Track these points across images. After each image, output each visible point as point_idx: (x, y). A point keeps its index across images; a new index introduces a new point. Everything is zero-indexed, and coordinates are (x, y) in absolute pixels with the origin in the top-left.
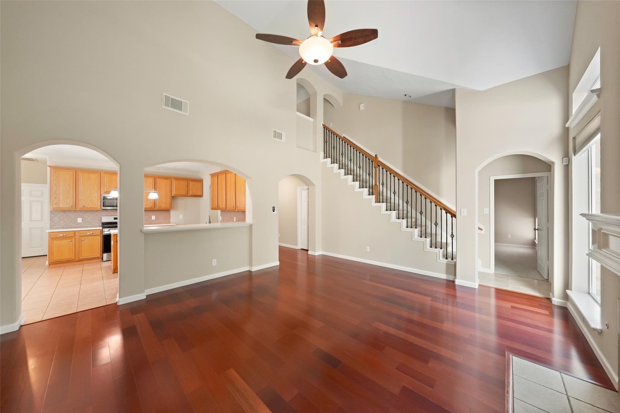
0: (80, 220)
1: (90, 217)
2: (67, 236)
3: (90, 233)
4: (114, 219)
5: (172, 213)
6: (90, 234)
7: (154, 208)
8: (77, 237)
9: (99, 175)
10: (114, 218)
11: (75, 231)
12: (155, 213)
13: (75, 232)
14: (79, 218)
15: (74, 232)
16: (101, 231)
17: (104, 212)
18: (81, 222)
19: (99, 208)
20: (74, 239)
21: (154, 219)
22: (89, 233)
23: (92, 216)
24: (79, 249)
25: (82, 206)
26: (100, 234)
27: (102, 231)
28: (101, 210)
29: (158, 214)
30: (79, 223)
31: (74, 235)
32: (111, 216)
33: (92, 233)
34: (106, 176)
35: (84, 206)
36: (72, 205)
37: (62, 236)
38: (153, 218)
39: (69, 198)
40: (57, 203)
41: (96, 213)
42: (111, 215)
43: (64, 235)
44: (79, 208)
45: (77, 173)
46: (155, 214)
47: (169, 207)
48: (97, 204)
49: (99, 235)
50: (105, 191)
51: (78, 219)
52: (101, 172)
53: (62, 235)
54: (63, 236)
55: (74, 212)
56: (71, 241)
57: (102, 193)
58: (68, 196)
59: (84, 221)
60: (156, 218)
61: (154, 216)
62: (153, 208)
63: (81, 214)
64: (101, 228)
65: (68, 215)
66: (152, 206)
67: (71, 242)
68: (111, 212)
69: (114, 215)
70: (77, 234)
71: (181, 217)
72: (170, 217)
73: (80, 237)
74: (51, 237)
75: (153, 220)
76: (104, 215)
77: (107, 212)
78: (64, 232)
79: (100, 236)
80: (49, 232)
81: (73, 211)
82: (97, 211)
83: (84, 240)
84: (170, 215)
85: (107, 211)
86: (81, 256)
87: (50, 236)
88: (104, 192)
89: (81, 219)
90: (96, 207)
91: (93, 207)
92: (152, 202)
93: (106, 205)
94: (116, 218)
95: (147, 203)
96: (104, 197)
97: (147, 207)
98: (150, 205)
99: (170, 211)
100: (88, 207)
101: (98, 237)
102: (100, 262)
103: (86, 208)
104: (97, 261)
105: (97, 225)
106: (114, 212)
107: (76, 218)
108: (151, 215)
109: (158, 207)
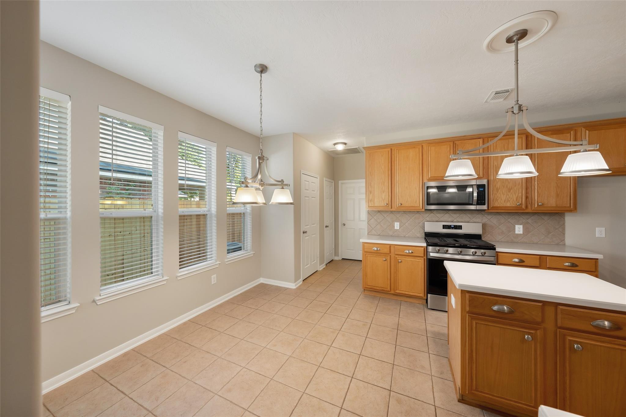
0: (397, 226)
1: (409, 222)
2: (381, 252)
3: (409, 250)
5: (570, 220)
6: (409, 253)
7: (527, 207)
8: (393, 255)
9: (421, 150)
10: (443, 226)
11: (390, 245)
12: (524, 219)
13: (390, 247)
14: (396, 223)
16: (424, 249)
17: (428, 216)
18: (398, 228)
19: (422, 208)
20: (389, 257)
21: (521, 232)
22: (407, 252)
23: (411, 221)
24: (395, 275)
25: (399, 204)
26: (423, 255)
27: (426, 252)
28: (424, 210)
29: (530, 221)
30: (397, 230)
31: (389, 250)
32: (437, 221)
33: (412, 252)
34: (430, 148)
35: (401, 204)
36: (388, 203)
37: (375, 250)
38: (519, 229)
39: (384, 192)
40: (372, 199)
41: (417, 215)
42: (437, 219)
43: (379, 249)
44: (396, 208)
45: (393, 153)
46: (524, 221)
47: (568, 205)
48: (418, 202)
49: (422, 257)
50: (430, 177)
52: (423, 144)
54: (377, 250)
55: (390, 213)
56: (386, 260)
57: (425, 181)
58: (383, 188)
59: (402, 228)
60: (526, 230)
61: (521, 226)
62: (523, 207)
63: (398, 216)
64: (425, 245)
65: (385, 218)
66: (521, 204)
67: (386, 262)
68: (438, 215)
69: (442, 219)
70: (392, 250)
71: (600, 232)
72: (564, 229)
73: (397, 256)
74: (366, 250)
75: (517, 234)
76: (428, 219)
77: (432, 214)
78: (378, 245)
79: (423, 259)
80: (363, 242)
82: (418, 212)
83: (401, 262)
84: (564, 224)
85: (432, 212)
86: (398, 289)
87: (364, 249)
88: (428, 178)
89: (399, 224)
90: (417, 205)
91: (414, 206)
92: (520, 195)
93: (431, 202)
94: (446, 225)
95: (508, 196)
96: (428, 188)
97: (508, 205)
98: (515, 200)
99: (564, 216)
100: (406, 206)
101: (421, 260)
102: (424, 308)
103: (404, 207)
104: (418, 305)
105: (418, 237)
106: (442, 215)
107: (394, 221)
108: (512, 223)
109: (536, 206)
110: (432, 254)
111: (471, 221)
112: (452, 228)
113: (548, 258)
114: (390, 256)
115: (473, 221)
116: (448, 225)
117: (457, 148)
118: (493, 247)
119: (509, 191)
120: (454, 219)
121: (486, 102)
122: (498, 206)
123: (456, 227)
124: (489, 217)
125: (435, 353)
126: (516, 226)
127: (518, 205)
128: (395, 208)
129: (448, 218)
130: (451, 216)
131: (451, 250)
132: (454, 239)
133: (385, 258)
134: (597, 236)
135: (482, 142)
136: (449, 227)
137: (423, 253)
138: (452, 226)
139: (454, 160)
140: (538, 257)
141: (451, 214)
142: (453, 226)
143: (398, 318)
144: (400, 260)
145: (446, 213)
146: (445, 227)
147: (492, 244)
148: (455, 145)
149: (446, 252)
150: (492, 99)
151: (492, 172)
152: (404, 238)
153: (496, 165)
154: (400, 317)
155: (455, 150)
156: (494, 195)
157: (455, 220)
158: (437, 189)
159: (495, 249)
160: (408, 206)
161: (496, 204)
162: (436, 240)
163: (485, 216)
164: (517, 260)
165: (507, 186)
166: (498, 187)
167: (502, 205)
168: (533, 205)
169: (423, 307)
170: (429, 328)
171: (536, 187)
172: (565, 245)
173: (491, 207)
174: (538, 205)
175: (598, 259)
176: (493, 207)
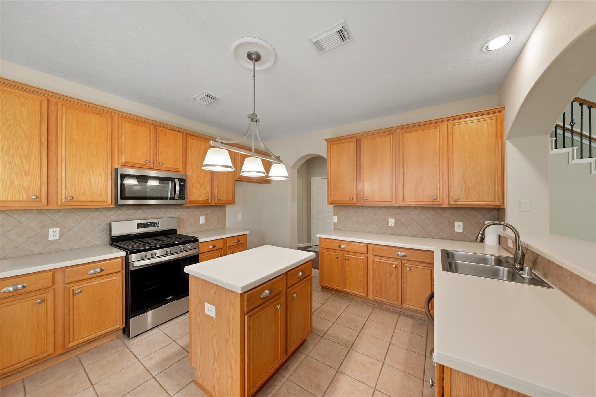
0: (54, 233)
1: (79, 225)
2: (27, 289)
3: (95, 269)
4: (138, 227)
5: (229, 209)
6: (95, 273)
7: (211, 201)
8: (59, 286)
9: (109, 121)
10: (138, 224)
11: (54, 271)
12: (205, 211)
13: (54, 274)
14: (53, 229)
15: (51, 273)
16: (122, 259)
17: (113, 214)
18: (58, 238)
19: (112, 204)
20: (52, 293)
21: (204, 223)
23: (84, 221)
24: (67, 319)
25: (66, 198)
26: (119, 270)
27: (125, 263)
28: (114, 206)
29: (208, 212)
30: (53, 242)
31: (51, 280)
32: (126, 220)
33: (102, 271)
34: (125, 124)
35: (72, 198)
36: (38, 195)
37: (9, 292)
38: (202, 220)
39: (27, 174)
42: (127, 217)
43: (20, 286)
44: (59, 203)
45: (53, 108)
47: (232, 200)
49: (118, 272)
50: (123, 161)
51: (50, 229)
52: (113, 115)
53: (11, 289)
54: (16, 289)
55: (37, 213)
56: (43, 301)
57: (116, 165)
58: (26, 167)
59: (65, 235)
60: (207, 220)
61: (204, 217)
62: (209, 201)
63: (56, 217)
65: (21, 222)
66: (209, 198)
67: (44, 304)
68: (129, 212)
69: (133, 217)
70: (59, 277)
71: (239, 216)
73: (69, 286)
75: (201, 224)
76: (114, 218)
77: (120, 212)
78: (19, 279)
79: (119, 275)
81: (37, 211)
82: (102, 209)
83: (80, 292)
84: (225, 214)
85: (120, 209)
86: (73, 339)
88: (121, 163)
89: (58, 230)
90: (102, 200)
91: (97, 200)
92: (208, 191)
93: (127, 194)
94: (141, 224)
95: (200, 192)
96: (124, 176)
97: (200, 199)
98: (205, 195)
99: (226, 207)
100: (83, 200)
101: (116, 278)
102: (123, 342)
103: (79, 202)
104: (111, 343)
105: (98, 246)
106: (134, 211)
107: (45, 228)
108: (198, 215)
109: (217, 200)
110: (137, 264)
111: (166, 216)
112: (149, 226)
113: (228, 239)
114: (54, 289)
115: (168, 217)
116: (144, 223)
117: (158, 135)
118: (196, 239)
119: (201, 187)
120: (147, 216)
121: (194, 99)
122: (194, 200)
123: (154, 224)
124: (181, 211)
125: (178, 389)
126: (201, 217)
127: (207, 199)
128: (57, 203)
129: (141, 215)
130: (145, 211)
131: (158, 252)
132: (155, 238)
133: (39, 298)
134: (238, 219)
135: (182, 136)
136: (145, 225)
137: (120, 266)
138: (148, 224)
139: (213, 147)
140: (223, 240)
141: (144, 210)
142: (150, 224)
143: (91, 388)
144: (77, 289)
145: (138, 209)
146: (139, 226)
147: (195, 237)
148: (155, 131)
149: (154, 256)
150: (201, 99)
151: (189, 168)
152: (73, 252)
153: (192, 162)
154: (93, 383)
155: (155, 136)
156: (190, 189)
157: (149, 217)
158: (137, 179)
159: (198, 241)
160: (86, 200)
161: (192, 199)
162: (135, 245)
163: (178, 210)
164: (211, 247)
165: (200, 183)
166: (194, 182)
167: (196, 199)
168: (215, 200)
169: (121, 342)
170: (148, 364)
171: (217, 185)
172: (225, 228)
173: (189, 201)
174: (218, 199)
175: (246, 234)
176: (190, 201)
